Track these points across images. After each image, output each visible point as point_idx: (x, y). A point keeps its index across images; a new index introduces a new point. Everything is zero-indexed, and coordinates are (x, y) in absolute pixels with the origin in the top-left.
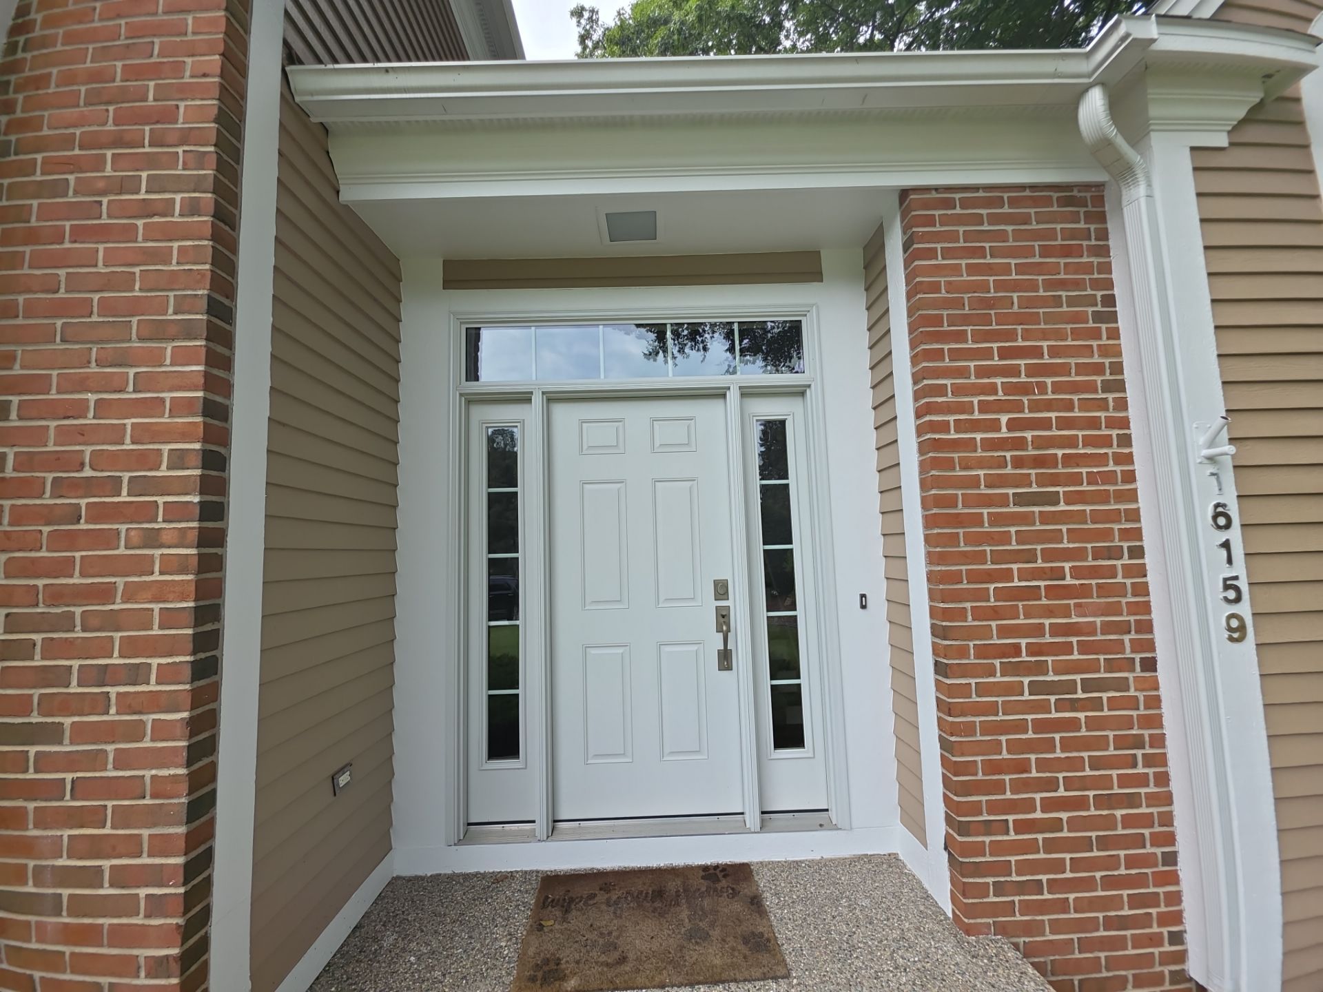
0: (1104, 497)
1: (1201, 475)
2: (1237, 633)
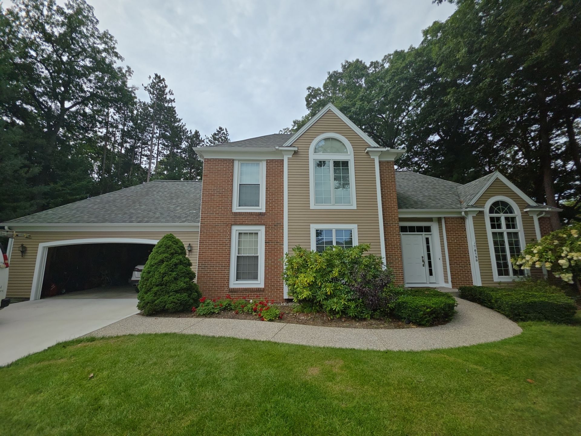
0: (465, 248)
1: (473, 247)
2: (477, 261)
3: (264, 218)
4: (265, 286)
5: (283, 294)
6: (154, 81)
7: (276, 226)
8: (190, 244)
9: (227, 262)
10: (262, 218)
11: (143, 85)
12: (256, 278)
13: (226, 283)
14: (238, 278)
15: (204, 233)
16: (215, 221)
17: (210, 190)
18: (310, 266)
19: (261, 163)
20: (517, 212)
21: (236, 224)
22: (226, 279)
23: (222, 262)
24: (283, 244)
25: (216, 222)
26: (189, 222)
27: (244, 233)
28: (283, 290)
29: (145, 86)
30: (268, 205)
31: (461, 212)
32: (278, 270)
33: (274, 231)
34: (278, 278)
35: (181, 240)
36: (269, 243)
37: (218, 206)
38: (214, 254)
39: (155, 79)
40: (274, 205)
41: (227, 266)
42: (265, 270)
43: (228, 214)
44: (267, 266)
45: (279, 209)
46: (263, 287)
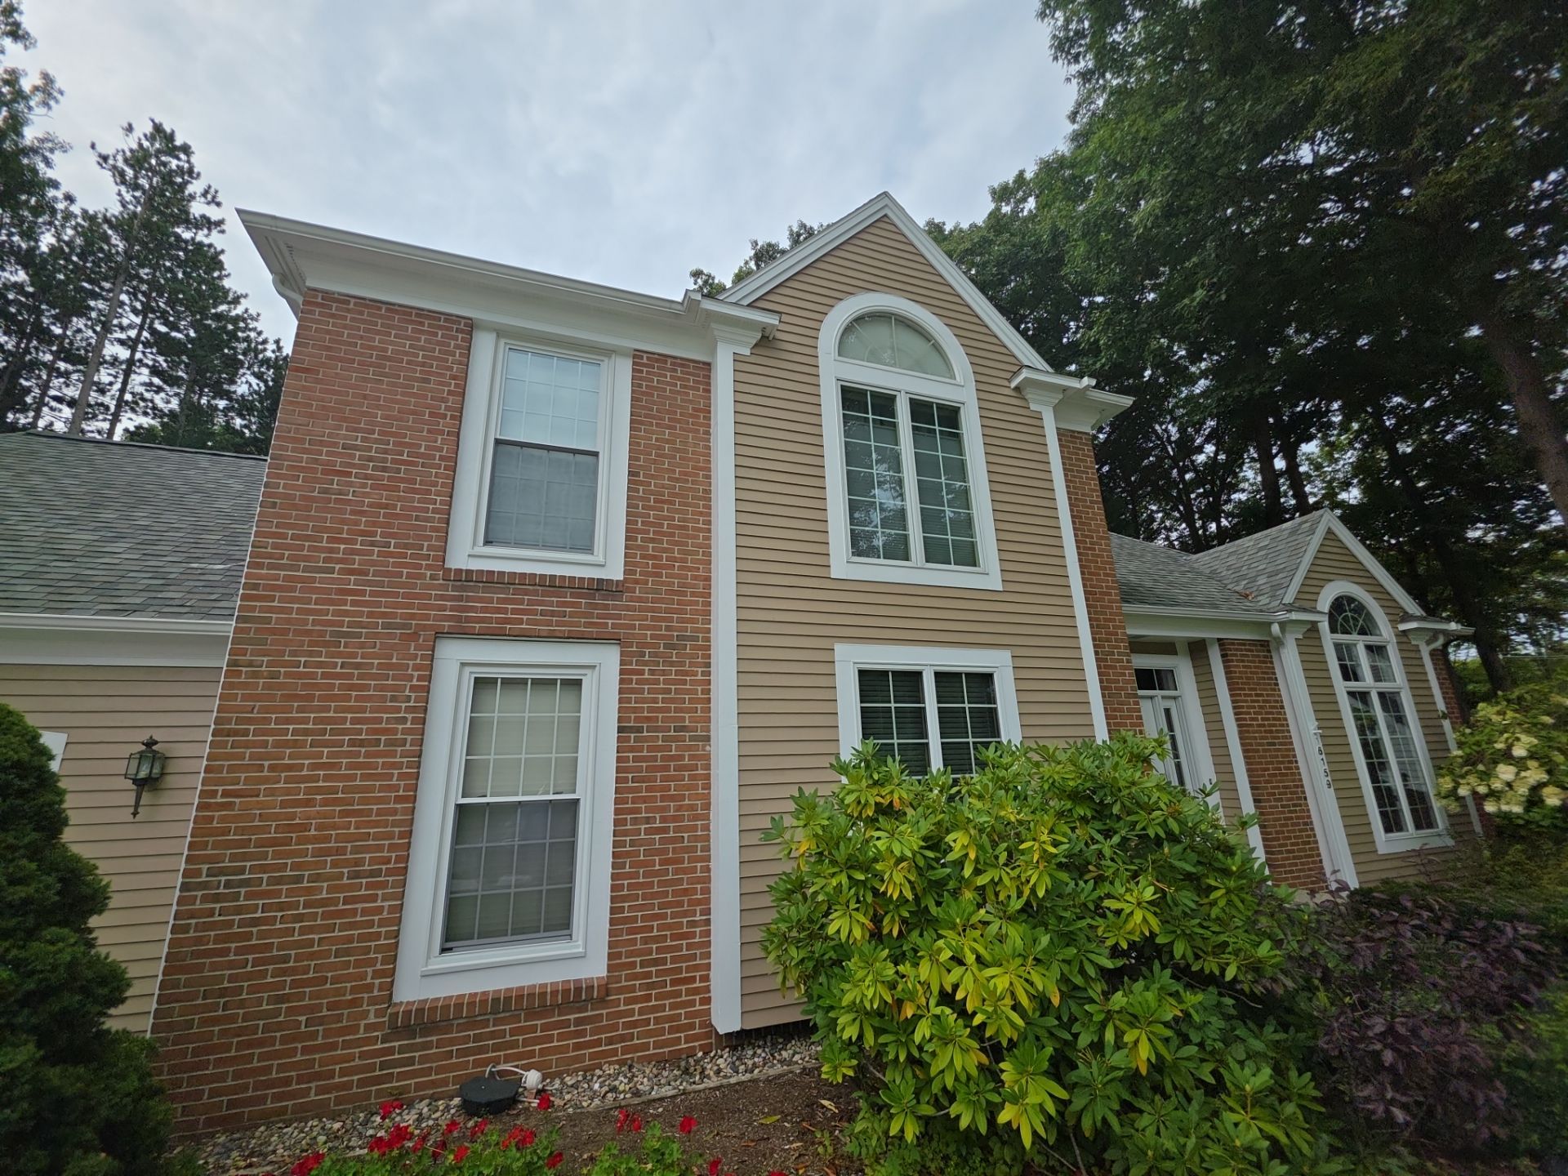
0: (1285, 744)
1: (1314, 739)
2: (1329, 786)
3: (615, 607)
4: (610, 968)
5: (708, 1001)
6: (146, 144)
7: (672, 647)
8: (150, 744)
9: (392, 848)
10: (606, 607)
11: (93, 146)
12: (559, 922)
13: (377, 974)
14: (453, 936)
15: (255, 675)
16: (337, 613)
17: (322, 443)
18: (977, 872)
19: (606, 364)
20: (1386, 633)
21: (463, 632)
22: (378, 949)
23: (356, 850)
24: (708, 739)
25: (346, 613)
26: (161, 614)
27: (507, 682)
28: (706, 978)
29: (104, 152)
30: (639, 547)
31: (1270, 624)
32: (685, 871)
33: (664, 673)
34: (685, 914)
35: (31, 720)
36: (639, 730)
37: (363, 533)
38: (308, 803)
39: (151, 138)
40: (665, 550)
41: (389, 872)
42: (614, 877)
43: (422, 577)
44: (628, 854)
45: (689, 569)
46: (602, 972)
